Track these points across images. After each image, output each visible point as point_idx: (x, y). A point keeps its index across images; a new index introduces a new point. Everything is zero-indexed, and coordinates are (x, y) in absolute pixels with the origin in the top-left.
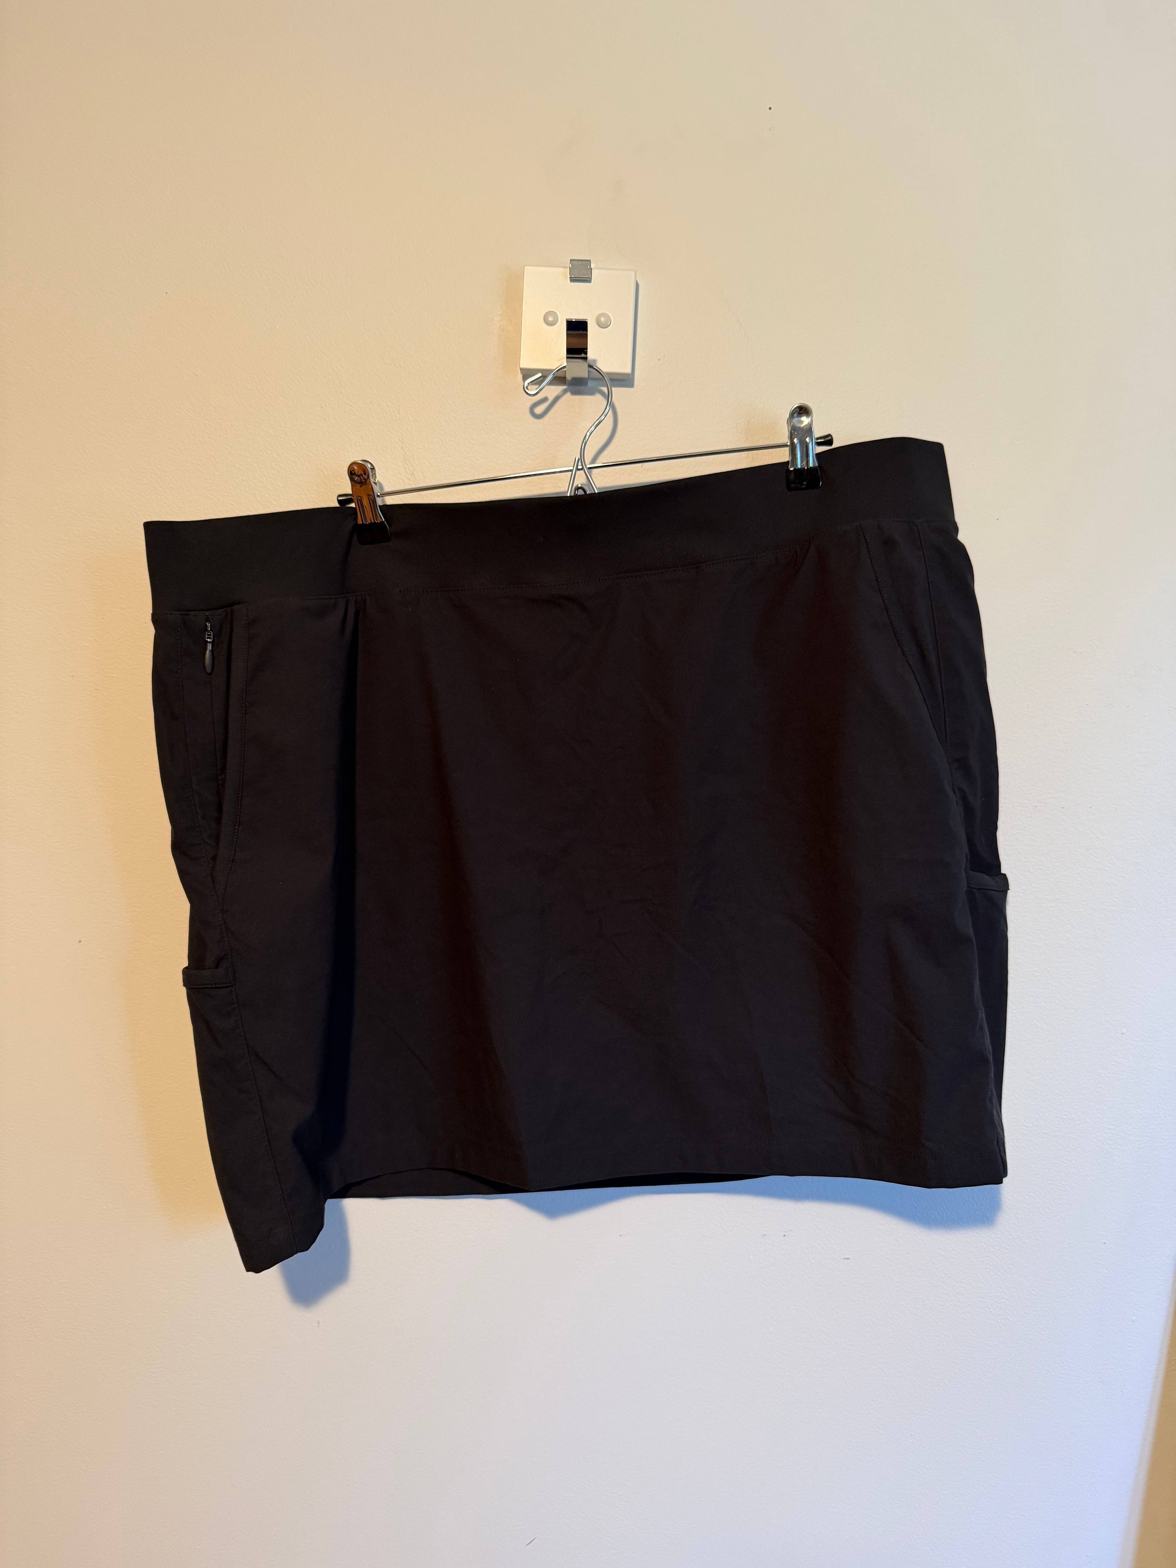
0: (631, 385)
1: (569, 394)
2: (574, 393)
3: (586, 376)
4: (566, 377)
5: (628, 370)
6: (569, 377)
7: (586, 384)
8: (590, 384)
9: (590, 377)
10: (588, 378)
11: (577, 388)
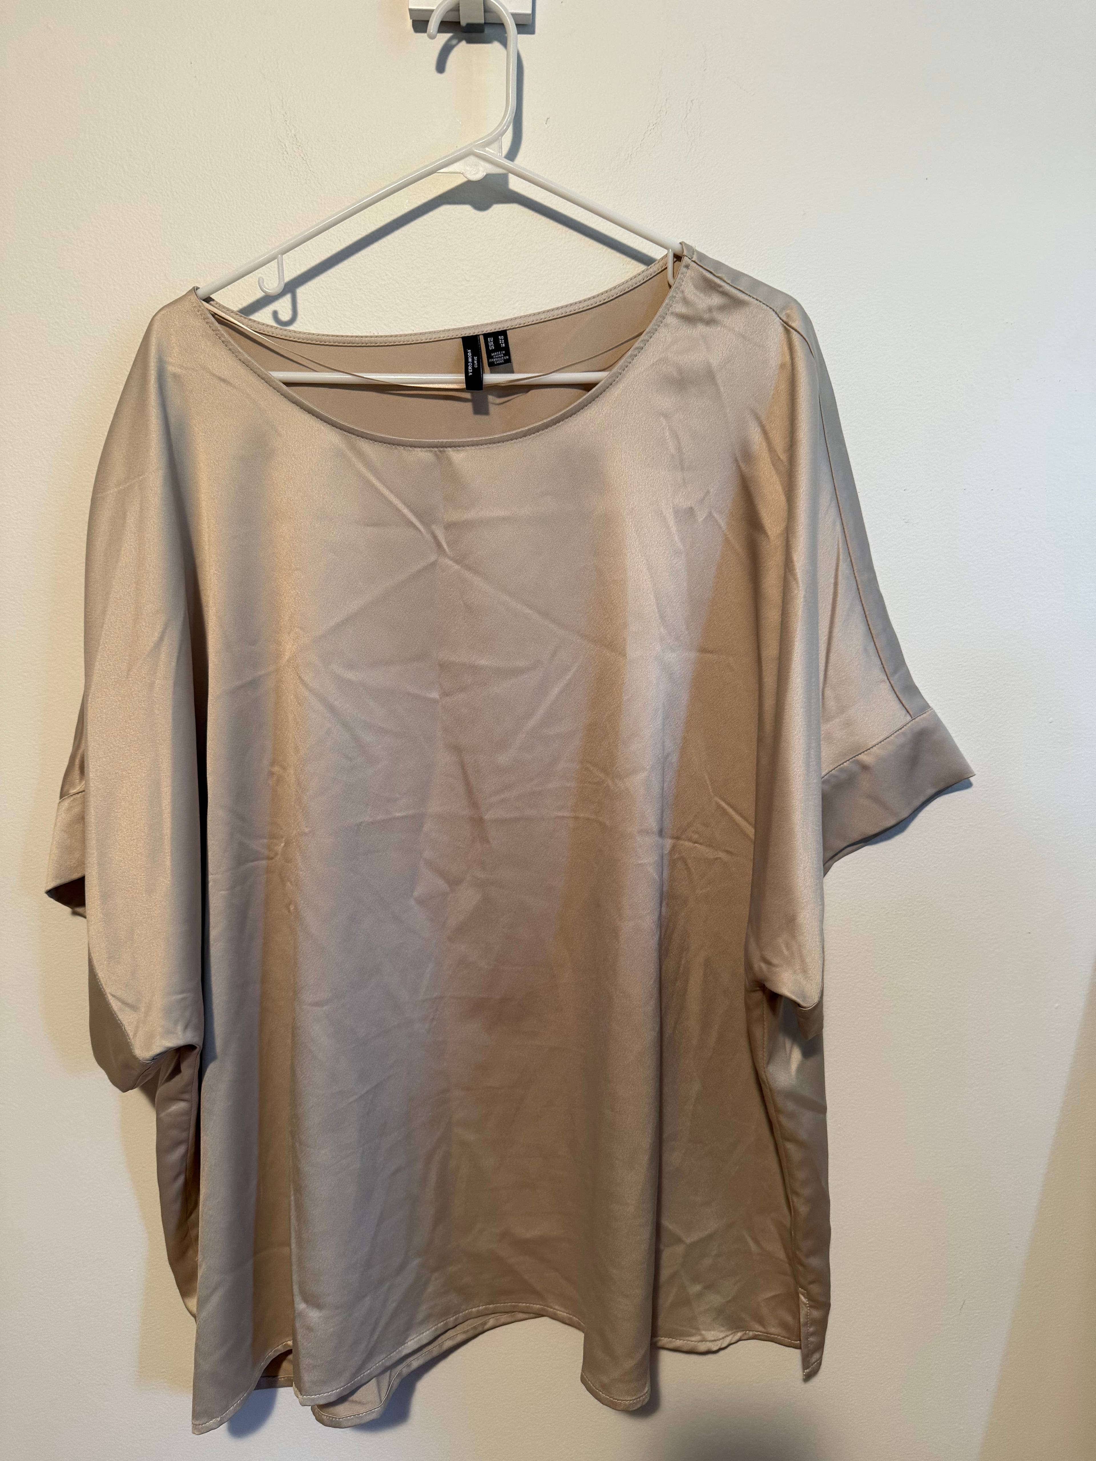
0: (532, 32)
1: (464, 43)
2: (470, 41)
3: (483, 21)
4: (460, 22)
5: (529, 11)
6: (463, 23)
7: (482, 31)
8: (487, 30)
9: (487, 22)
10: (485, 23)
11: (474, 35)
